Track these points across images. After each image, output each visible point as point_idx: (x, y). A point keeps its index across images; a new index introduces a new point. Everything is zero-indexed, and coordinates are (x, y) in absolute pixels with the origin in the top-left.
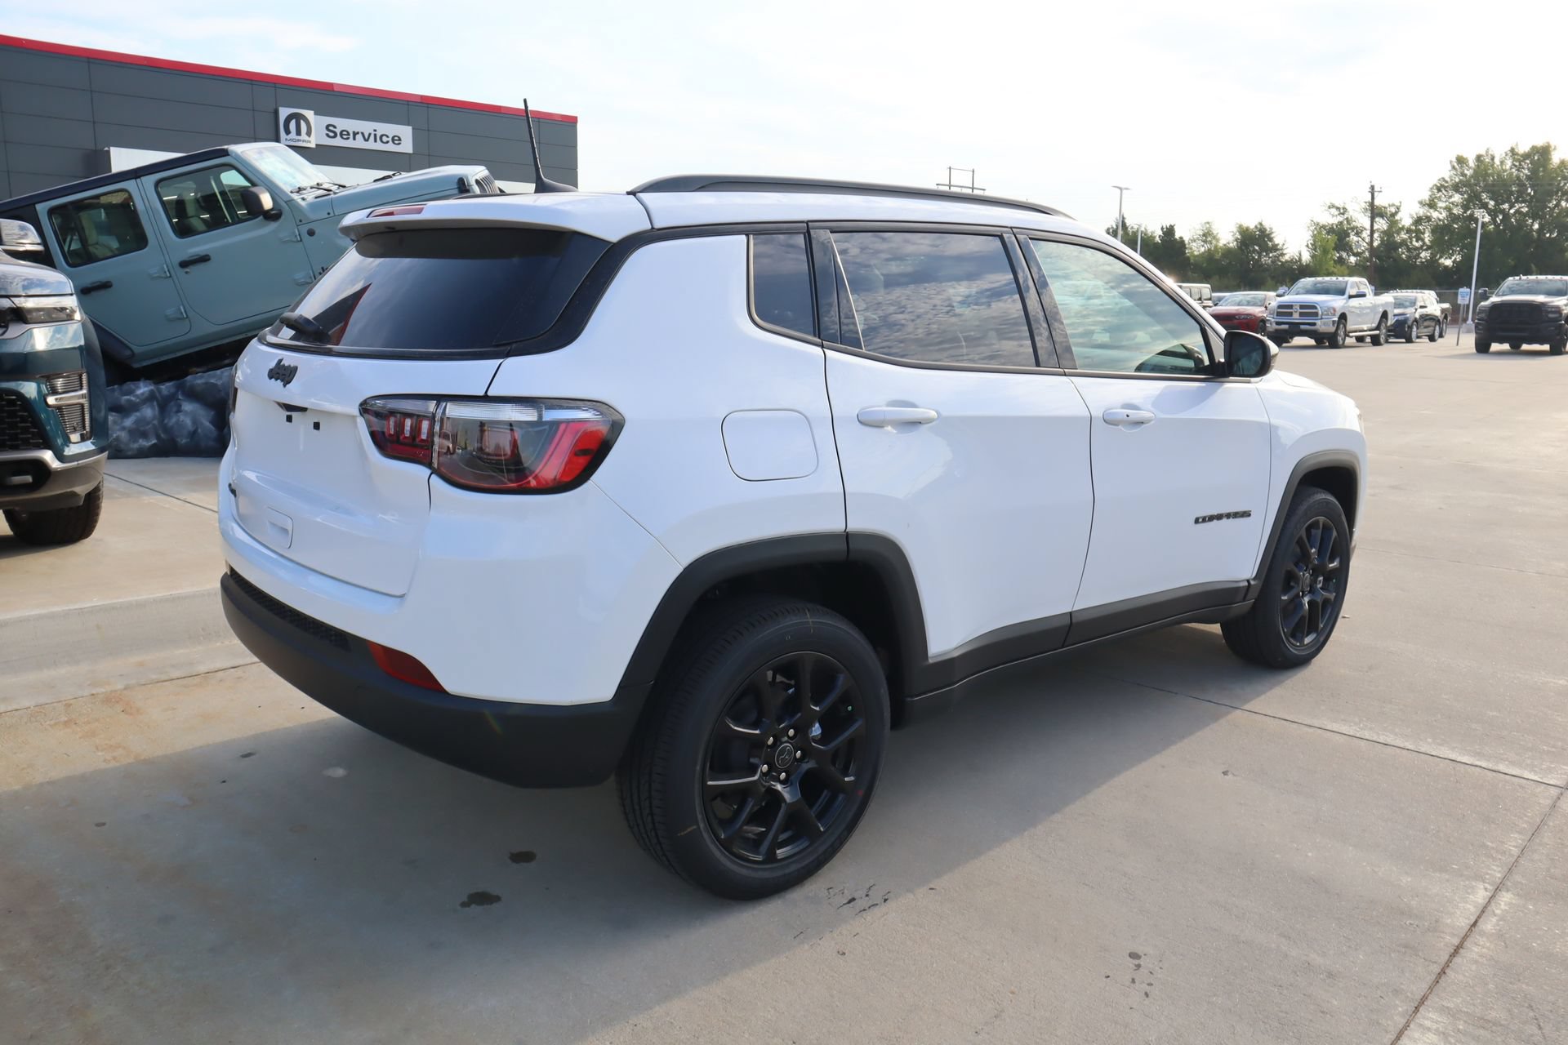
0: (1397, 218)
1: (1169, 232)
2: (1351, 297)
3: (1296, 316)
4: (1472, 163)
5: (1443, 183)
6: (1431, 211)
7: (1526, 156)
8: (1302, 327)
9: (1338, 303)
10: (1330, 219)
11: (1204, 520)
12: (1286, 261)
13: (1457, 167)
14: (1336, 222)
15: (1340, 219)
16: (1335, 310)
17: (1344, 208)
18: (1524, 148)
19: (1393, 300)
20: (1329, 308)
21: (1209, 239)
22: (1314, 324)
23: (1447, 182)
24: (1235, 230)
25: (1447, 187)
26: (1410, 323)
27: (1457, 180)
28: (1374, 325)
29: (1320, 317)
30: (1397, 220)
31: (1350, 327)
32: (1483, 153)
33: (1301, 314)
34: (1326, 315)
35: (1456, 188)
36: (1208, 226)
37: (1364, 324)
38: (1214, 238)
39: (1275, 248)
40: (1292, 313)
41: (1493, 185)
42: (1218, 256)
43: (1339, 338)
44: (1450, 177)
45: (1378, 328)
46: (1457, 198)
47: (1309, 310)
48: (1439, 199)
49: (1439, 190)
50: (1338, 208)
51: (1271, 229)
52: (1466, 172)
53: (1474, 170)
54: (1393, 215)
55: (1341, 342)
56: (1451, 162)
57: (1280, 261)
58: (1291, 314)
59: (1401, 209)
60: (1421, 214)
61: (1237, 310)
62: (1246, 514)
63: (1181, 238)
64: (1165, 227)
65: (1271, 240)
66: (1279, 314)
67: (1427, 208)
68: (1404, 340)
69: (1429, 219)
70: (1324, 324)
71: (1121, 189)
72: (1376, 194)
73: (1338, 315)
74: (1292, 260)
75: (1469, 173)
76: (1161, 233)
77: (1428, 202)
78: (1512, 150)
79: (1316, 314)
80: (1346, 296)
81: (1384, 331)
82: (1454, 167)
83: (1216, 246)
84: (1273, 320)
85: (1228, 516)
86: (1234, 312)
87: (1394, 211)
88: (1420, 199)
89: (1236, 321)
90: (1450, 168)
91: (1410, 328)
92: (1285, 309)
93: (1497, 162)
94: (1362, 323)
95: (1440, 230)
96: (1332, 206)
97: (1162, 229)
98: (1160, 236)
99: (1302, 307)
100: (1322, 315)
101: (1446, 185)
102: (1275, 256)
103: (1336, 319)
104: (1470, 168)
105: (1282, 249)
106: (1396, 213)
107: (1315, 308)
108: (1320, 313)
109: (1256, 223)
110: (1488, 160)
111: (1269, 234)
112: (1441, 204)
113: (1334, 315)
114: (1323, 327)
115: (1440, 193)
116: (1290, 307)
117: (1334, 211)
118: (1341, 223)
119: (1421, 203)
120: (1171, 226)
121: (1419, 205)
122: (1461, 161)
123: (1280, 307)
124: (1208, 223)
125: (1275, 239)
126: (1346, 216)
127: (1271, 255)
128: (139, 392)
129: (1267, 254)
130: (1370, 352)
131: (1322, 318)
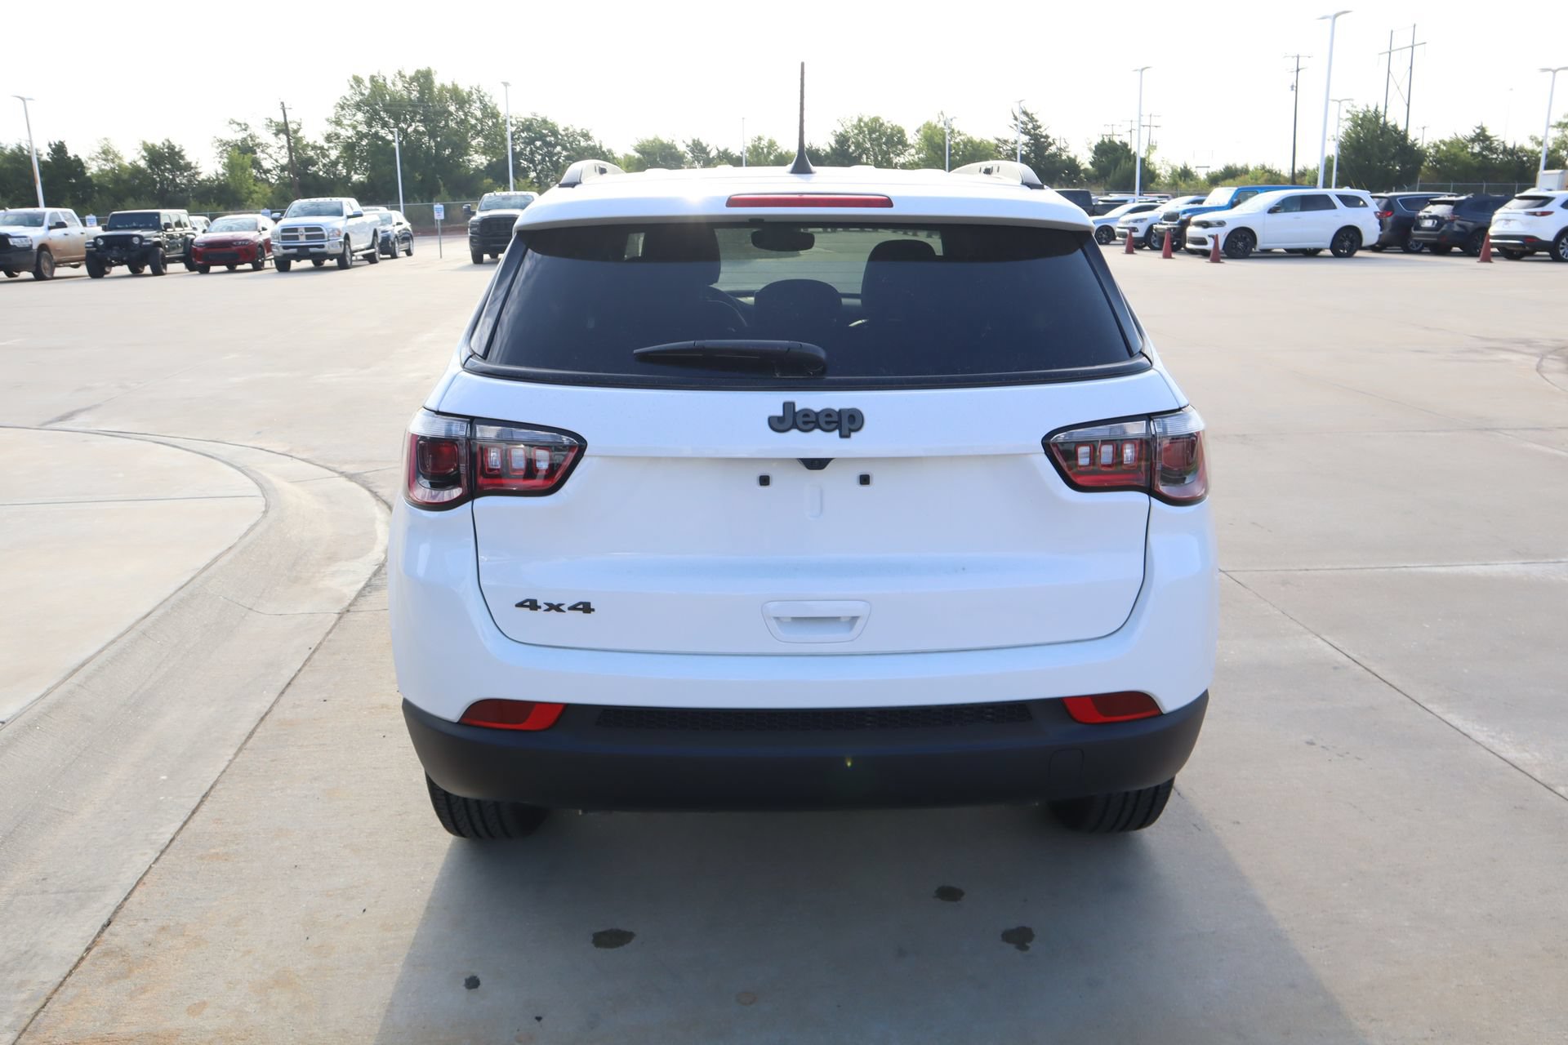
0: (300, 134)
1: (59, 150)
2: (349, 217)
3: (302, 239)
4: (368, 83)
5: (345, 101)
6: (338, 128)
7: (412, 79)
8: (311, 250)
9: (338, 223)
10: (236, 136)
12: (203, 180)
13: (354, 86)
14: (240, 138)
15: (244, 135)
16: (339, 232)
17: (245, 124)
18: (410, 72)
19: (378, 219)
20: (333, 230)
21: (110, 157)
22: (323, 246)
23: (347, 100)
24: (140, 147)
25: (349, 105)
26: (392, 239)
27: (358, 99)
28: (368, 244)
29: (326, 239)
30: (301, 138)
31: (354, 247)
32: (376, 74)
33: (308, 237)
34: (333, 236)
35: (358, 107)
36: (106, 142)
37: (361, 243)
38: (116, 156)
39: (188, 167)
40: (297, 236)
41: (390, 105)
42: (126, 177)
43: (348, 259)
44: (351, 96)
45: (372, 247)
46: (360, 116)
47: (315, 232)
48: (344, 116)
49: (343, 108)
50: (239, 124)
51: (181, 146)
52: (363, 91)
53: (371, 89)
54: (296, 132)
55: (349, 263)
56: (349, 81)
57: (197, 181)
58: (296, 238)
59: (302, 125)
60: (329, 132)
61: (232, 236)
63: (76, 156)
64: (52, 143)
65: (182, 157)
66: (284, 238)
67: (333, 125)
68: (389, 256)
69: (338, 136)
70: (332, 246)
71: (23, 99)
72: (287, 111)
73: (343, 235)
74: (209, 179)
75: (367, 92)
76: (49, 151)
77: (334, 120)
78: (400, 73)
79: (322, 236)
80: (344, 217)
81: (377, 248)
82: (352, 86)
83: (120, 166)
84: (279, 245)
86: (230, 238)
87: (295, 128)
88: (327, 117)
89: (234, 248)
90: (349, 87)
91: (393, 243)
92: (289, 233)
93: (389, 84)
94: (361, 242)
95: (349, 148)
96: (232, 122)
97: (50, 145)
98: (48, 154)
99: (307, 229)
100: (328, 237)
101: (348, 103)
102: (190, 175)
103: (342, 240)
104: (366, 88)
105: (196, 168)
106: (299, 129)
107: (320, 230)
108: (326, 234)
109: (163, 140)
110: (381, 81)
111: (180, 152)
112: (346, 122)
113: (339, 235)
114: (332, 249)
115: (344, 112)
116: (295, 230)
117: (235, 127)
118: (245, 140)
119: (328, 120)
120: (60, 142)
121: (327, 123)
122: (358, 81)
123: (284, 230)
124: (106, 139)
125: (186, 157)
126: (248, 132)
127: (185, 174)
129: (181, 174)
130: (369, 270)
131: (329, 240)
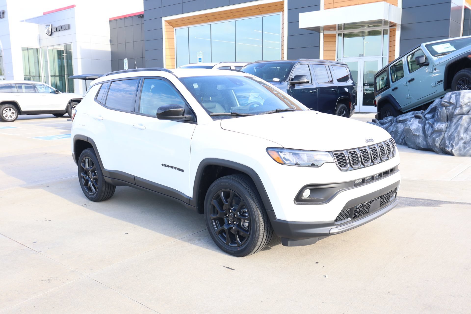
11: (165, 165)
62: (182, 171)
85: (175, 168)
128: (388, 119)
